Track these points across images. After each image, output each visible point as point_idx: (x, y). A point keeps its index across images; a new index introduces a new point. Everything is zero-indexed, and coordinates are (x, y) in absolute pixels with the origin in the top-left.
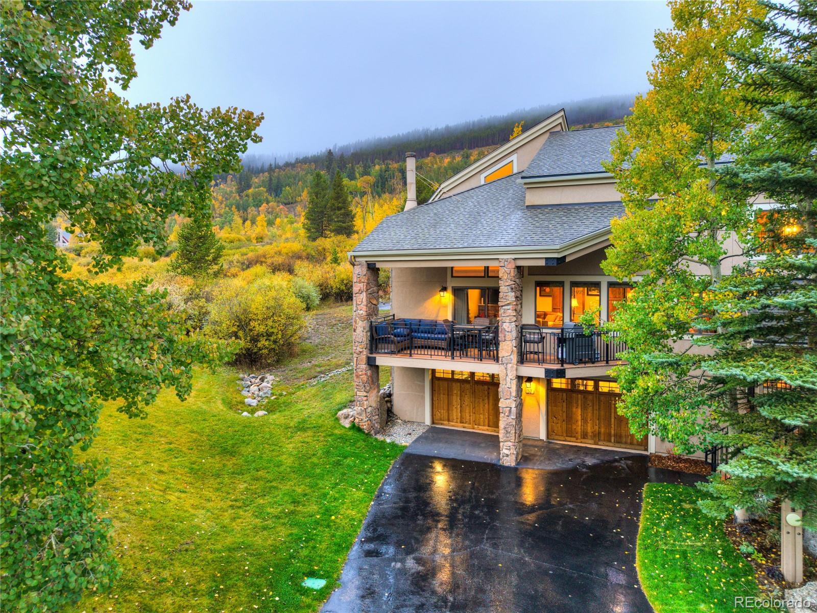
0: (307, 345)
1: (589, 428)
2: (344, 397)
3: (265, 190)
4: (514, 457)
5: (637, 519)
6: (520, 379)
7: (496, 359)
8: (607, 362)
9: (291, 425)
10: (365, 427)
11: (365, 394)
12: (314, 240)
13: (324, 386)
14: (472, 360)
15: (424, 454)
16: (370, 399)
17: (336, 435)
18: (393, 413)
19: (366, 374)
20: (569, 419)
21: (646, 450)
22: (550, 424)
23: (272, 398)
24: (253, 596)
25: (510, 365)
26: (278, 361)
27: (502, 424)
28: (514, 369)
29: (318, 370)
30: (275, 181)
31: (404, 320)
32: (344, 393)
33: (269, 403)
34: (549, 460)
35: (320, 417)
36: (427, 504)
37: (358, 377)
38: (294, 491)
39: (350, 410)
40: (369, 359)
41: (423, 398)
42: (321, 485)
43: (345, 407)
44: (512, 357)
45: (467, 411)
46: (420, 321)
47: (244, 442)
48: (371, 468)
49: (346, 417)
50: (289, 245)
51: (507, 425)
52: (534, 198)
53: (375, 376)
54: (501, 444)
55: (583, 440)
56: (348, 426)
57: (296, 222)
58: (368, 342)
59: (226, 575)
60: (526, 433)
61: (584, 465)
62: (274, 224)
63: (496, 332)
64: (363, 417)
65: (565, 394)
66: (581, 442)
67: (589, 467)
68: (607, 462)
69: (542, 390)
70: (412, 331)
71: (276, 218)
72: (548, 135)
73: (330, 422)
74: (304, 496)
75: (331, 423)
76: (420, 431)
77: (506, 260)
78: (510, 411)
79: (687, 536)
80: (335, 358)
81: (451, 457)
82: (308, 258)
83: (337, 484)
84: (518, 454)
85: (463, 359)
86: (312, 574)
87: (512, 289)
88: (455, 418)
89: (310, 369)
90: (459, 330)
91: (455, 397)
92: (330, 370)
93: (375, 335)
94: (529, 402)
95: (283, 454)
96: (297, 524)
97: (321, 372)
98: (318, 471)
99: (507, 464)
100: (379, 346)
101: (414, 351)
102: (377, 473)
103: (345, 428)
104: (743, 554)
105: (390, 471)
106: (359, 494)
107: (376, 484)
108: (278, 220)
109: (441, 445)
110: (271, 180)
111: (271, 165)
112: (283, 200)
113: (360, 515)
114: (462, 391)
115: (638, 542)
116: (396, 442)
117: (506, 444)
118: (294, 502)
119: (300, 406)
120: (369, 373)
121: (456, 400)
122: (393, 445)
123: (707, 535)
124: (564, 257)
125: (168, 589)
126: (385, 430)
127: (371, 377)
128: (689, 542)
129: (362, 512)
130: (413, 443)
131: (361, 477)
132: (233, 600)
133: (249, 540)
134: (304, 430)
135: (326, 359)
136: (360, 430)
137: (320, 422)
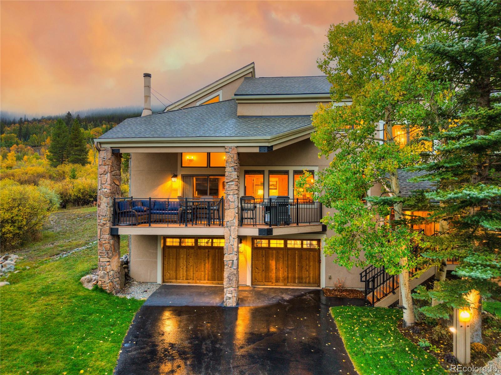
0: (50, 232)
1: (281, 275)
2: (86, 266)
3: (16, 135)
4: (234, 299)
5: (337, 334)
6: (240, 237)
7: (221, 225)
8: (297, 224)
9: (35, 290)
10: (107, 287)
11: (108, 260)
12: (55, 167)
13: (66, 260)
15: (161, 305)
16: (112, 264)
17: (80, 296)
18: (130, 277)
19: (109, 243)
20: (267, 269)
21: (319, 286)
22: (253, 274)
23: (16, 272)
25: (233, 227)
26: (22, 245)
27: (226, 274)
28: (236, 230)
29: (61, 249)
30: (24, 130)
32: (85, 263)
33: (11, 276)
34: (259, 299)
35: (64, 283)
37: (101, 245)
38: (37, 351)
39: (92, 276)
40: (111, 229)
41: (156, 263)
42: (67, 341)
43: (88, 273)
44: (234, 221)
45: (192, 270)
48: (116, 321)
49: (89, 281)
50: (34, 168)
51: (230, 274)
52: (243, 110)
53: (117, 244)
54: (225, 290)
55: (276, 284)
56: (91, 288)
57: (40, 158)
58: (111, 216)
61: (283, 299)
62: (22, 160)
64: (106, 280)
65: (264, 251)
66: (275, 285)
67: (287, 301)
68: (298, 296)
69: (249, 249)
70: (150, 208)
71: (24, 155)
72: (243, 79)
73: (73, 287)
74: (48, 355)
75: (75, 287)
76: (154, 289)
77: (230, 148)
78: (233, 263)
79: (379, 341)
80: (75, 240)
81: (184, 305)
82: (50, 178)
83: (84, 339)
84: (236, 297)
85: (195, 226)
87: (235, 169)
88: (181, 276)
89: (53, 248)
91: (181, 260)
92: (71, 249)
93: (117, 210)
95: (26, 316)
97: (63, 251)
98: (63, 329)
99: (229, 305)
100: (122, 219)
102: (122, 324)
103: (88, 290)
104: (423, 348)
105: (134, 322)
106: (106, 345)
107: (122, 334)
108: (26, 157)
109: (173, 297)
110: (21, 129)
111: (21, 119)
112: (30, 143)
113: (110, 364)
114: (188, 255)
115: (348, 351)
116: (136, 298)
117: (228, 289)
118: (36, 363)
119: (43, 276)
120: (112, 242)
121: (182, 263)
122: (134, 301)
123: (392, 338)
124: (272, 146)
126: (124, 290)
127: (114, 245)
128: (382, 346)
129: (112, 362)
130: (150, 297)
131: (107, 329)
134: (48, 294)
135: (67, 241)
136: (102, 291)
137: (64, 287)
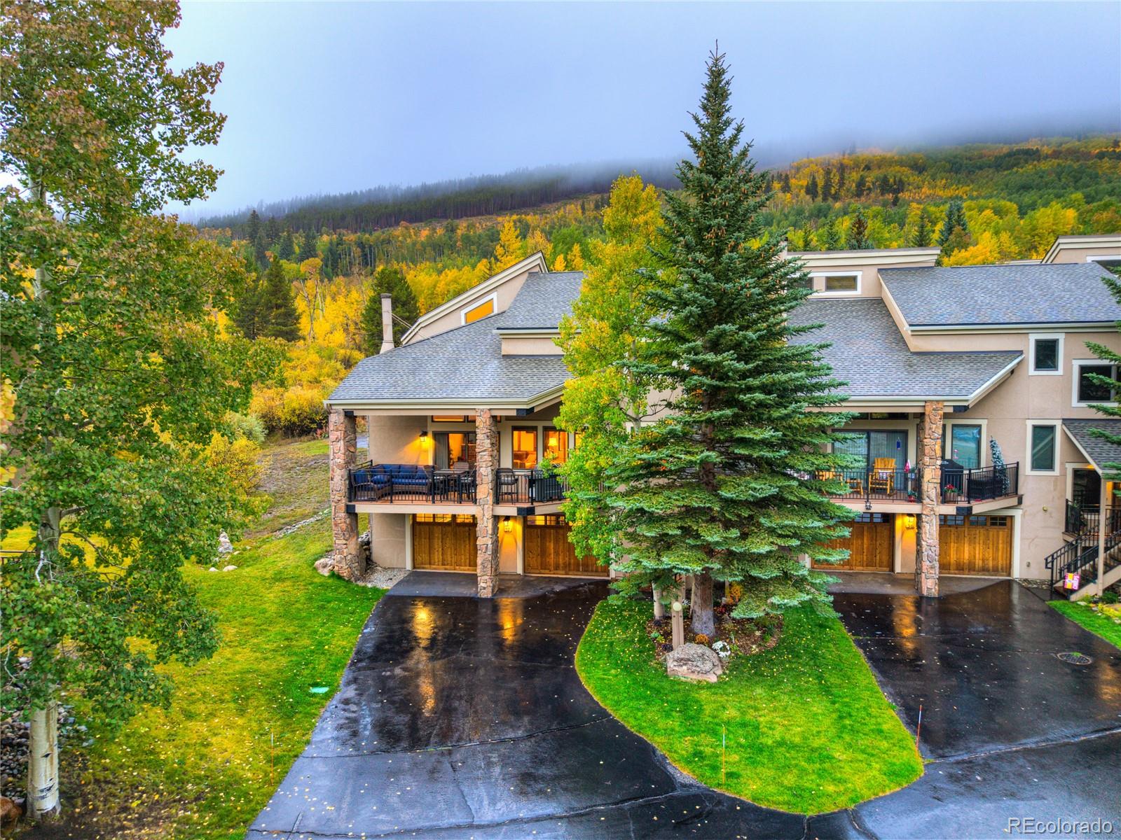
2: (318, 548)
4: (490, 589)
5: (585, 626)
6: (496, 519)
7: (475, 501)
9: (268, 576)
10: (345, 574)
11: (344, 542)
13: (293, 538)
14: (452, 503)
15: (406, 595)
16: (349, 547)
17: (316, 583)
18: (372, 561)
19: (345, 522)
20: (543, 553)
21: (607, 575)
22: (526, 559)
23: (236, 553)
24: (271, 701)
25: (487, 506)
27: (479, 561)
28: (491, 509)
29: (282, 521)
31: (383, 467)
32: (318, 544)
33: (232, 558)
34: (523, 589)
35: (297, 568)
36: (410, 632)
37: (336, 525)
38: (284, 631)
39: (327, 560)
40: (347, 506)
41: (404, 543)
42: (309, 625)
43: (322, 557)
44: (488, 498)
45: (449, 553)
46: (400, 466)
47: (222, 595)
48: (355, 609)
49: (325, 566)
51: (484, 560)
52: (509, 347)
53: (354, 523)
54: (479, 580)
55: (555, 572)
56: (327, 574)
58: (347, 490)
59: (243, 689)
60: (502, 569)
61: (552, 592)
63: (474, 476)
64: (344, 565)
65: (539, 530)
67: (556, 593)
68: (574, 587)
69: (519, 528)
70: (392, 477)
72: (527, 275)
73: (307, 572)
74: (295, 634)
75: (310, 573)
76: (401, 576)
77: (482, 410)
78: (487, 548)
79: (618, 633)
80: (300, 507)
83: (325, 623)
84: (494, 587)
85: (444, 503)
86: (316, 685)
87: (488, 436)
88: (436, 560)
89: (273, 520)
90: (440, 475)
91: (436, 540)
92: (296, 521)
93: (353, 483)
94: (507, 541)
95: (265, 602)
96: (296, 654)
97: (286, 524)
98: (304, 614)
99: (484, 596)
100: (359, 493)
101: (395, 498)
102: (361, 612)
103: (324, 576)
105: (374, 611)
106: (346, 630)
107: (362, 621)
109: (422, 586)
113: (350, 644)
114: (443, 534)
115: (581, 640)
116: (378, 587)
117: (483, 578)
118: (287, 639)
119: (271, 559)
120: (348, 521)
121: (437, 544)
122: (375, 590)
123: (632, 630)
124: (533, 408)
125: (199, 700)
126: (365, 577)
127: (350, 524)
128: (617, 636)
129: (351, 642)
130: (395, 586)
131: (346, 616)
132: (255, 704)
133: (255, 667)
134: (282, 580)
135: (289, 509)
136: (339, 577)
137: (297, 572)
